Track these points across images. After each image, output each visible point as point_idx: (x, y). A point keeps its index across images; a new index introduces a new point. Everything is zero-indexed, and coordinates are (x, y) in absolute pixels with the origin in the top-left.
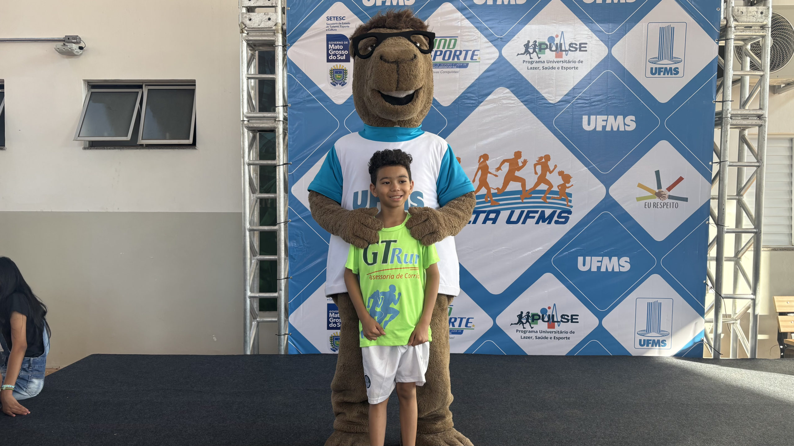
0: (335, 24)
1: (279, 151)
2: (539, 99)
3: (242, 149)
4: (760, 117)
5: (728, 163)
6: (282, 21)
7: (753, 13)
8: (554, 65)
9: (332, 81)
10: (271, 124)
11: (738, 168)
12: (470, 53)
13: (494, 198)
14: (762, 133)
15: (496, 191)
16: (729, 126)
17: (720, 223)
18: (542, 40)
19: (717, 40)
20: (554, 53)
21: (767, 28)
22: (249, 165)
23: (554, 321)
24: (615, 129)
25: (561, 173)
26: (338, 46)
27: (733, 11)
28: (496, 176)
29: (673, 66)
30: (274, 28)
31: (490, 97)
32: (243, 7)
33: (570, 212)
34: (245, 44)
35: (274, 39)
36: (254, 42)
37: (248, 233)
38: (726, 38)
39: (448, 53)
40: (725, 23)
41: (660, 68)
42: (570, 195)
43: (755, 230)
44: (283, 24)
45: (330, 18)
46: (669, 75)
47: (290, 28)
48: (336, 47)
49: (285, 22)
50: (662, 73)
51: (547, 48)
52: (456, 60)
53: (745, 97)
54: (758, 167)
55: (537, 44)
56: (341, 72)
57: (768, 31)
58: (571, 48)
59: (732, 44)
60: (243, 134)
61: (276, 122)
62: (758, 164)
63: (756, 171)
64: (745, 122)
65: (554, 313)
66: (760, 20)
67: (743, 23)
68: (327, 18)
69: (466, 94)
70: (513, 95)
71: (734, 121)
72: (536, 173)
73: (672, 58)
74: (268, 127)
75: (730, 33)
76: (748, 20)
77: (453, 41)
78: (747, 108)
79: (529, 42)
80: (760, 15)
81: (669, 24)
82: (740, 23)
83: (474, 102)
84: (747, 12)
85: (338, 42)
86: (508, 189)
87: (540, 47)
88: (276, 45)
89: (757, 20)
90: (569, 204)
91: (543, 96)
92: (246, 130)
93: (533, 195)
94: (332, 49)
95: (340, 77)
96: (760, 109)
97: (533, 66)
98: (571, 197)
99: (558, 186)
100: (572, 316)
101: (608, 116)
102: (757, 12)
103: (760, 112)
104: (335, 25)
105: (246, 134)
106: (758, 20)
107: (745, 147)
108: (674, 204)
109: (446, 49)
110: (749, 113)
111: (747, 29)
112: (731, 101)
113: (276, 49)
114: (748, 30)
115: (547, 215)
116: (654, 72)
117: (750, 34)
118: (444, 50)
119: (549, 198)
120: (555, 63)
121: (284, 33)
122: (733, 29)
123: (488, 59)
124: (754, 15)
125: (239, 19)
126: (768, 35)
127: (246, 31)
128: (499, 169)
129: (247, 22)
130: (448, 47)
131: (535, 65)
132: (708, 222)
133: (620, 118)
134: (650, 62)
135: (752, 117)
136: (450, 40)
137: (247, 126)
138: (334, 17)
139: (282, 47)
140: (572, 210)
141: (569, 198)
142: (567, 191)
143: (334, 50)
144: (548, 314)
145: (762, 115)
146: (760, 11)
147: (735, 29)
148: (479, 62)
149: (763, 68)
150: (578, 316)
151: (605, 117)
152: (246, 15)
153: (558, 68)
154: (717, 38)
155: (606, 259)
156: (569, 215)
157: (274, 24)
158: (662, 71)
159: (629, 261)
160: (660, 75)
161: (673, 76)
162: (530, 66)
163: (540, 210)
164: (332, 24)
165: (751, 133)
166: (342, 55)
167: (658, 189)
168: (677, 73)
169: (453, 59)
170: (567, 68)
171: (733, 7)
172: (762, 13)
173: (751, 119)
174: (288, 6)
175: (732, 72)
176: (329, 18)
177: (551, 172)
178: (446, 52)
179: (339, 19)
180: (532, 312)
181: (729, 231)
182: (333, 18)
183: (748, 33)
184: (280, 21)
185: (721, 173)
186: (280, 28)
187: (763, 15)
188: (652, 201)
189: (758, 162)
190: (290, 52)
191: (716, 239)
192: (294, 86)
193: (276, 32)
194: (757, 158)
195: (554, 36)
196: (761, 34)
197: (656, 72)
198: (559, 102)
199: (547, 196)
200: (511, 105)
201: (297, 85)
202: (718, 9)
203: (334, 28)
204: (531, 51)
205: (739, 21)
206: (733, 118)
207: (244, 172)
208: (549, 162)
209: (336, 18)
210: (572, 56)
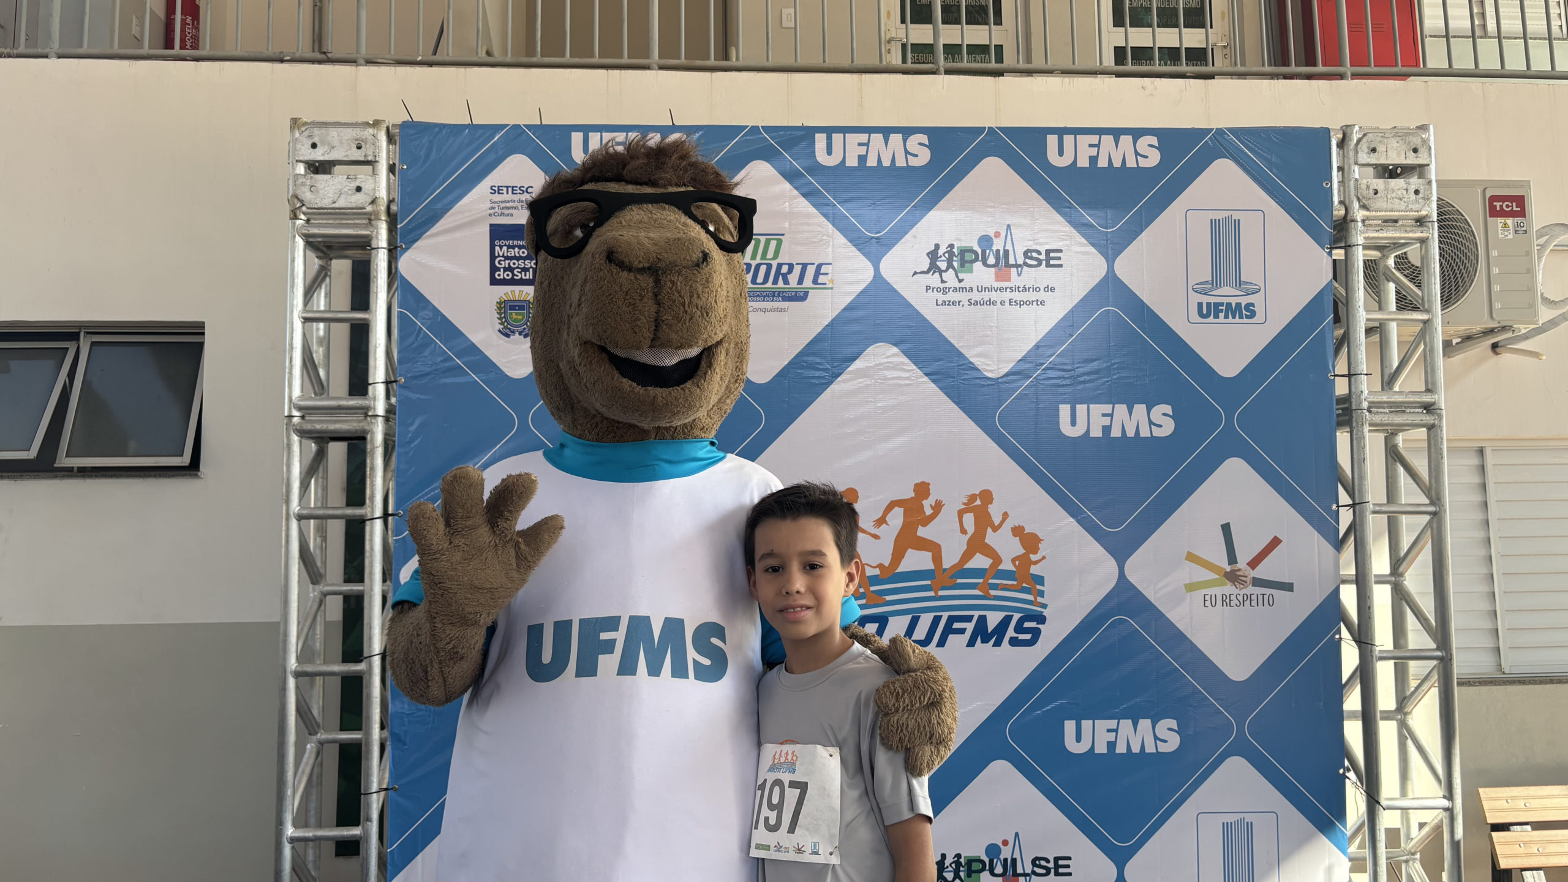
0: (508, 202)
1: (373, 485)
2: (964, 370)
3: (285, 481)
4: (1429, 408)
5: (1370, 507)
6: (389, 193)
7: (1399, 193)
8: (994, 296)
9: (501, 327)
10: (355, 424)
11: (1389, 517)
12: (811, 271)
13: (872, 588)
14: (1436, 441)
15: (877, 572)
16: (1366, 428)
17: (1363, 638)
18: (965, 244)
19: (1327, 248)
20: (993, 269)
21: (1430, 224)
22: (300, 518)
23: (1016, 875)
24: (1131, 433)
25: (1018, 531)
26: (517, 250)
27: (1357, 188)
28: (876, 537)
29: (1244, 301)
30: (369, 209)
31: (857, 364)
32: (297, 161)
33: (1042, 619)
34: (300, 243)
35: (368, 233)
36: (324, 239)
37: (291, 683)
38: (1346, 242)
39: (763, 269)
40: (1343, 212)
41: (1217, 305)
42: (1040, 580)
43: (1439, 654)
44: (391, 202)
45: (499, 190)
46: (1237, 320)
47: (406, 209)
48: (512, 253)
49: (396, 195)
50: (1222, 315)
51: (976, 260)
52: (781, 284)
53: (1391, 366)
54: (1434, 514)
55: (955, 250)
56: (522, 308)
57: (1433, 229)
58: (1027, 260)
59: (1360, 256)
60: (289, 446)
61: (369, 418)
62: (1432, 509)
63: (1430, 523)
64: (1399, 419)
65: (1017, 855)
66: (1415, 207)
67: (1379, 214)
68: (491, 188)
69: (805, 358)
70: (906, 360)
71: (1376, 416)
72: (963, 531)
73: (1239, 283)
74: (348, 431)
75: (1354, 232)
76: (1390, 206)
77: (773, 244)
78: (1397, 388)
79: (937, 246)
80: (1413, 197)
81: (1229, 213)
82: (1374, 213)
83: (822, 374)
84: (1386, 189)
85: (515, 243)
86: (904, 567)
87: (963, 258)
88: (374, 246)
89: (1407, 206)
90: (1039, 599)
91: (971, 363)
92: (295, 438)
93: (959, 581)
94: (503, 256)
95: (520, 317)
96: (1428, 391)
97: (946, 298)
98: (1043, 585)
99: (1013, 560)
100: (1056, 859)
101: (1114, 404)
102: (1407, 190)
103: (1427, 398)
104: (508, 205)
105: (296, 448)
106: (1410, 206)
107: (1399, 470)
108: (1266, 597)
109: (758, 260)
110: (1406, 400)
111: (1389, 226)
112: (1366, 374)
113: (373, 255)
114: (1392, 226)
115: (992, 624)
116: (1205, 312)
117: (1395, 235)
118: (754, 263)
119: (996, 587)
120: (996, 291)
121: (392, 220)
122: (1360, 224)
123: (852, 283)
124: (1401, 196)
125: (288, 188)
126: (1433, 237)
127: (304, 214)
128: (881, 521)
129: (307, 195)
130: (764, 256)
131: (952, 296)
132: (1337, 636)
133: (1140, 409)
134: (1196, 291)
135: (1412, 408)
136: (768, 242)
137: (298, 428)
138: (507, 187)
139: (386, 251)
140: (1046, 613)
141: (1039, 587)
142: (1034, 570)
143: (507, 258)
144: (1002, 857)
145: (1434, 403)
146: (1413, 188)
147: (1364, 225)
148: (832, 288)
149: (1426, 306)
150: (1069, 858)
151: (1107, 408)
152: (304, 180)
153: (1002, 303)
154: (1328, 242)
155: (1126, 724)
156: (1040, 626)
157: (370, 200)
158: (1221, 311)
159: (1177, 729)
160: (1218, 318)
161: (1245, 320)
162: (941, 297)
163: (976, 614)
164: (502, 202)
165: (1410, 441)
166: (525, 270)
167: (1230, 564)
168: (1253, 314)
169: (775, 282)
170: (1021, 303)
171: (1356, 180)
172: (1417, 192)
173: (1410, 413)
174: (402, 162)
175: (1364, 313)
176: (496, 189)
177: (996, 529)
178: (758, 266)
179: (519, 191)
180: (967, 853)
181: (1385, 655)
182: (505, 189)
183: (1390, 234)
184: (383, 194)
185: (1358, 527)
186: (383, 208)
187: (1421, 195)
188: (1218, 591)
189: (1432, 503)
190: (405, 264)
191: (1358, 673)
192: (414, 336)
193: (373, 217)
194: (1429, 496)
195: (992, 235)
196: (1418, 235)
197: (1209, 311)
198: (1007, 375)
199: (991, 581)
200: (902, 382)
201: (421, 336)
202: (1327, 184)
203: (506, 212)
204: (943, 265)
205: (1371, 209)
206: (1374, 410)
207: (287, 536)
208: (989, 506)
209: (513, 190)
210: (1030, 277)
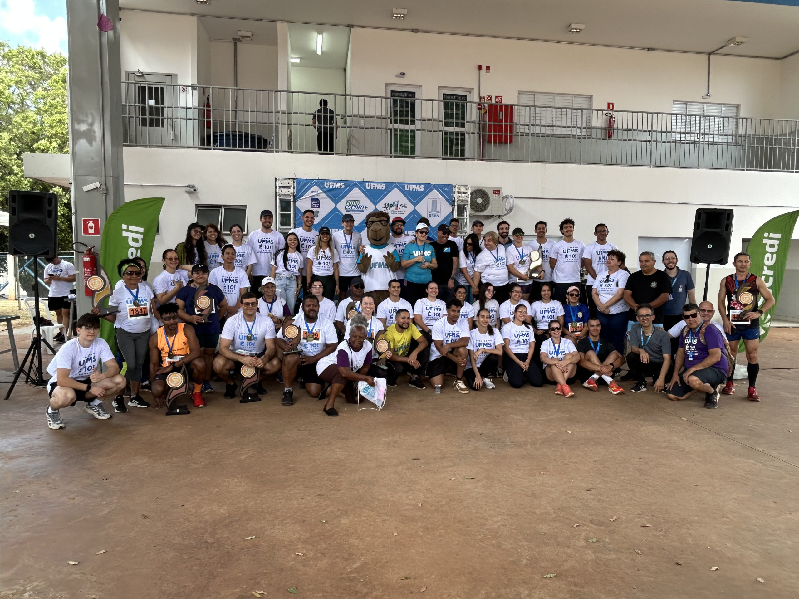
7: (463, 196)
12: (365, 207)
18: (390, 203)
20: (395, 207)
29: (438, 214)
34: (278, 200)
35: (290, 199)
36: (282, 200)
40: (454, 199)
41: (433, 214)
44: (294, 193)
45: (312, 192)
47: (296, 195)
48: (314, 203)
50: (434, 216)
51: (392, 206)
56: (316, 212)
58: (401, 206)
59: (456, 207)
66: (466, 199)
73: (436, 211)
75: (455, 203)
76: (462, 199)
77: (358, 202)
79: (386, 203)
81: (435, 199)
87: (390, 206)
104: (314, 194)
109: (356, 205)
116: (431, 215)
117: (463, 203)
121: (294, 196)
122: (457, 201)
125: (276, 190)
129: (280, 192)
134: (429, 212)
139: (293, 202)
148: (368, 210)
152: (280, 189)
154: (451, 204)
157: (290, 193)
161: (437, 217)
166: (317, 206)
168: (439, 216)
169: (359, 209)
171: (456, 194)
172: (467, 196)
174: (296, 186)
179: (316, 192)
190: (297, 204)
193: (291, 196)
195: (395, 202)
196: (467, 203)
202: (452, 194)
204: (387, 206)
205: (459, 199)
210: (401, 209)
